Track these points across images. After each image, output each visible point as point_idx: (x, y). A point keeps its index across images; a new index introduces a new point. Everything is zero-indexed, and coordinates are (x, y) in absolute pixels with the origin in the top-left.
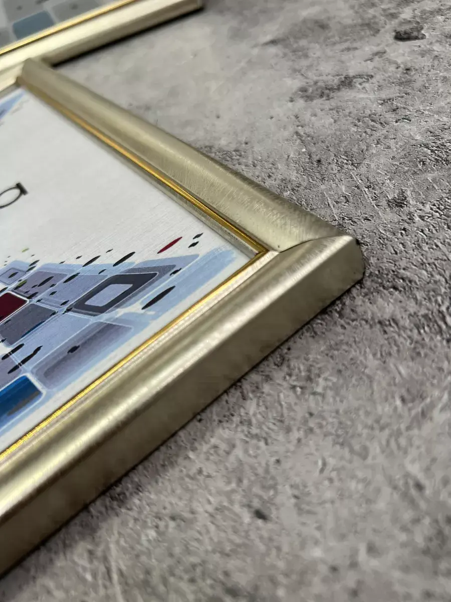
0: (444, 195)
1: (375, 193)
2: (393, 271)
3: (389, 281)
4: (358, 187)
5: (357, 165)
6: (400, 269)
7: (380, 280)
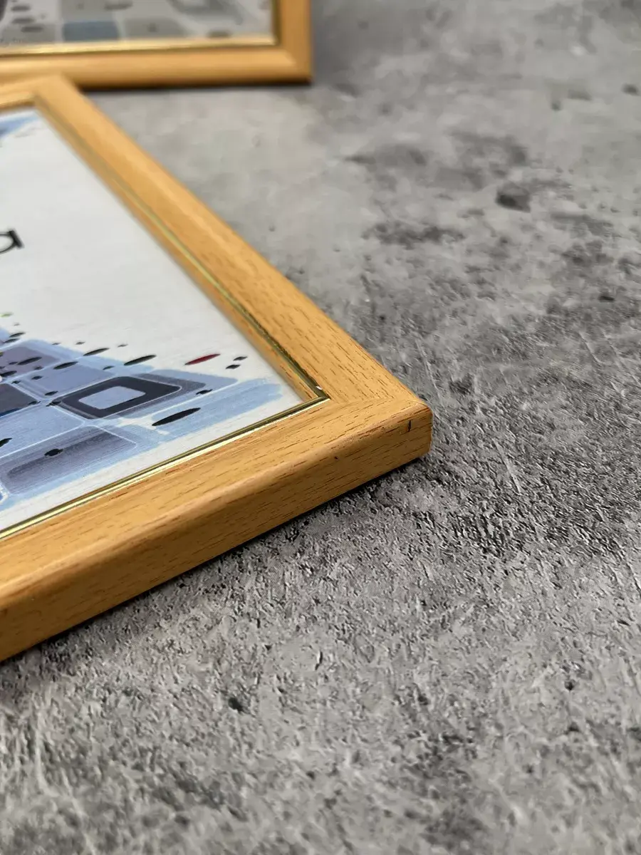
0: (513, 392)
1: (438, 371)
2: (441, 462)
3: (434, 472)
4: (420, 359)
5: (424, 334)
6: (448, 461)
7: (423, 468)
